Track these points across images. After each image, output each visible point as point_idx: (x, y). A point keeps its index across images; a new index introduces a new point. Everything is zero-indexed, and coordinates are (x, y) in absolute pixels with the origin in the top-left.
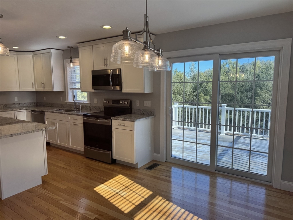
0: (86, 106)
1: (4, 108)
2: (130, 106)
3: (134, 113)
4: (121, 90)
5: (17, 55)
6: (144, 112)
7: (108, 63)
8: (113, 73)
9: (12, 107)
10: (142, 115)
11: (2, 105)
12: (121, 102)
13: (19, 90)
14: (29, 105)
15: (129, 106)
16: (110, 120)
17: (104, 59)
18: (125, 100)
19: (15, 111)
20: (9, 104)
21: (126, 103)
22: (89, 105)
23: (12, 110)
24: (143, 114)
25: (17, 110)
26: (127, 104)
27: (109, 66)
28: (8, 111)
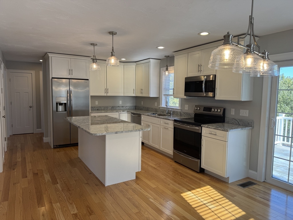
0: (177, 112)
1: (111, 109)
2: (223, 114)
3: (228, 123)
4: (214, 97)
5: (124, 65)
6: (240, 123)
7: (202, 69)
8: (207, 80)
9: (117, 109)
10: (236, 124)
11: (110, 107)
12: (213, 110)
13: (123, 95)
14: (129, 108)
16: (200, 127)
17: (199, 66)
18: (218, 108)
19: (119, 113)
20: (115, 107)
21: (219, 110)
22: (180, 111)
23: (117, 112)
24: (238, 124)
25: (120, 112)
26: (220, 112)
27: (203, 72)
28: (114, 112)
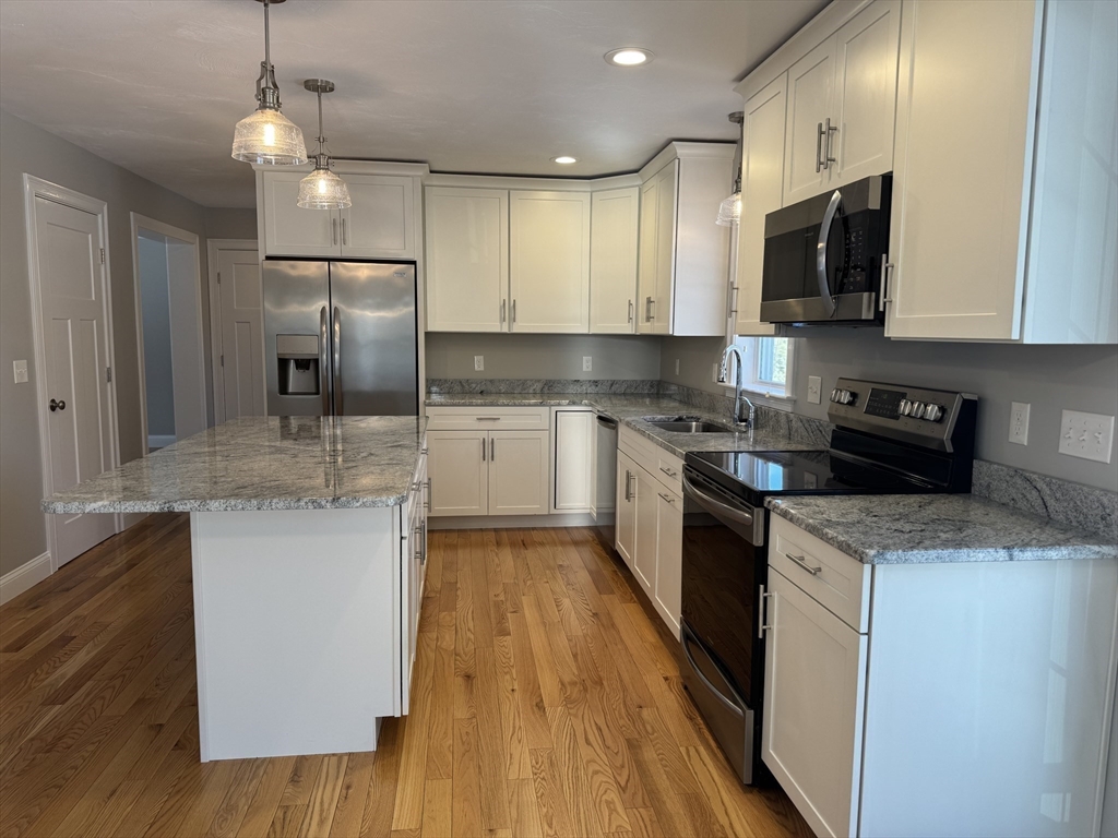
0: (777, 413)
1: (542, 393)
2: (954, 439)
5: (592, 192)
6: (1051, 502)
7: (837, 154)
8: (849, 211)
10: (1031, 516)
11: (539, 381)
12: (905, 407)
13: (586, 332)
14: (628, 391)
15: (946, 433)
16: (760, 512)
17: (821, 133)
18: (929, 393)
19: (554, 409)
20: (559, 382)
21: (932, 411)
22: (788, 408)
23: (541, 404)
24: (1042, 511)
25: (559, 405)
26: (939, 421)
27: (842, 167)
28: (530, 405)
